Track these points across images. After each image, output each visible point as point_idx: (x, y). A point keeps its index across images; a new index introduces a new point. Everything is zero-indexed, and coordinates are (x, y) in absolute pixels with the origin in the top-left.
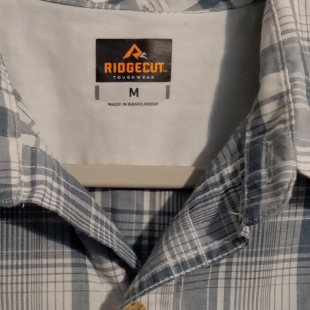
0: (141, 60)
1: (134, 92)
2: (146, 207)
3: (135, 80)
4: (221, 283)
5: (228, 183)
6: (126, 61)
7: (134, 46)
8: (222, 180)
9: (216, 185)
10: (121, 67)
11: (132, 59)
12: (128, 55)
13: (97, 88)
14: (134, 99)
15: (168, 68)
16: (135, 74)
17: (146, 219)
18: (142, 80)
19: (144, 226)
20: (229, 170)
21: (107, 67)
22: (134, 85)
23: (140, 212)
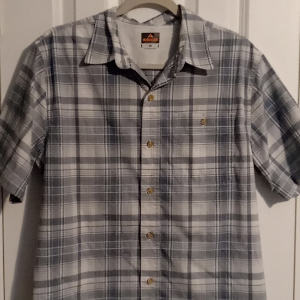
0: (152, 38)
1: (150, 46)
2: (153, 74)
3: (151, 43)
4: (171, 92)
5: (172, 66)
6: (149, 38)
7: (150, 35)
8: (171, 66)
9: (169, 67)
10: (147, 40)
11: (150, 38)
12: (149, 37)
13: (142, 45)
14: (150, 47)
15: (159, 40)
16: (151, 41)
17: (153, 77)
18: (152, 43)
19: (153, 79)
20: (172, 63)
21: (144, 40)
22: (150, 44)
23: (152, 76)
